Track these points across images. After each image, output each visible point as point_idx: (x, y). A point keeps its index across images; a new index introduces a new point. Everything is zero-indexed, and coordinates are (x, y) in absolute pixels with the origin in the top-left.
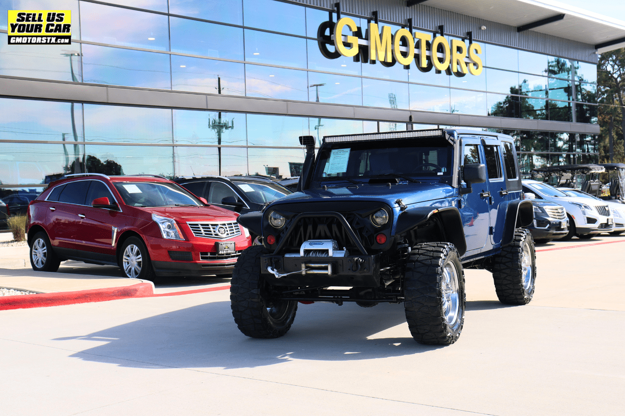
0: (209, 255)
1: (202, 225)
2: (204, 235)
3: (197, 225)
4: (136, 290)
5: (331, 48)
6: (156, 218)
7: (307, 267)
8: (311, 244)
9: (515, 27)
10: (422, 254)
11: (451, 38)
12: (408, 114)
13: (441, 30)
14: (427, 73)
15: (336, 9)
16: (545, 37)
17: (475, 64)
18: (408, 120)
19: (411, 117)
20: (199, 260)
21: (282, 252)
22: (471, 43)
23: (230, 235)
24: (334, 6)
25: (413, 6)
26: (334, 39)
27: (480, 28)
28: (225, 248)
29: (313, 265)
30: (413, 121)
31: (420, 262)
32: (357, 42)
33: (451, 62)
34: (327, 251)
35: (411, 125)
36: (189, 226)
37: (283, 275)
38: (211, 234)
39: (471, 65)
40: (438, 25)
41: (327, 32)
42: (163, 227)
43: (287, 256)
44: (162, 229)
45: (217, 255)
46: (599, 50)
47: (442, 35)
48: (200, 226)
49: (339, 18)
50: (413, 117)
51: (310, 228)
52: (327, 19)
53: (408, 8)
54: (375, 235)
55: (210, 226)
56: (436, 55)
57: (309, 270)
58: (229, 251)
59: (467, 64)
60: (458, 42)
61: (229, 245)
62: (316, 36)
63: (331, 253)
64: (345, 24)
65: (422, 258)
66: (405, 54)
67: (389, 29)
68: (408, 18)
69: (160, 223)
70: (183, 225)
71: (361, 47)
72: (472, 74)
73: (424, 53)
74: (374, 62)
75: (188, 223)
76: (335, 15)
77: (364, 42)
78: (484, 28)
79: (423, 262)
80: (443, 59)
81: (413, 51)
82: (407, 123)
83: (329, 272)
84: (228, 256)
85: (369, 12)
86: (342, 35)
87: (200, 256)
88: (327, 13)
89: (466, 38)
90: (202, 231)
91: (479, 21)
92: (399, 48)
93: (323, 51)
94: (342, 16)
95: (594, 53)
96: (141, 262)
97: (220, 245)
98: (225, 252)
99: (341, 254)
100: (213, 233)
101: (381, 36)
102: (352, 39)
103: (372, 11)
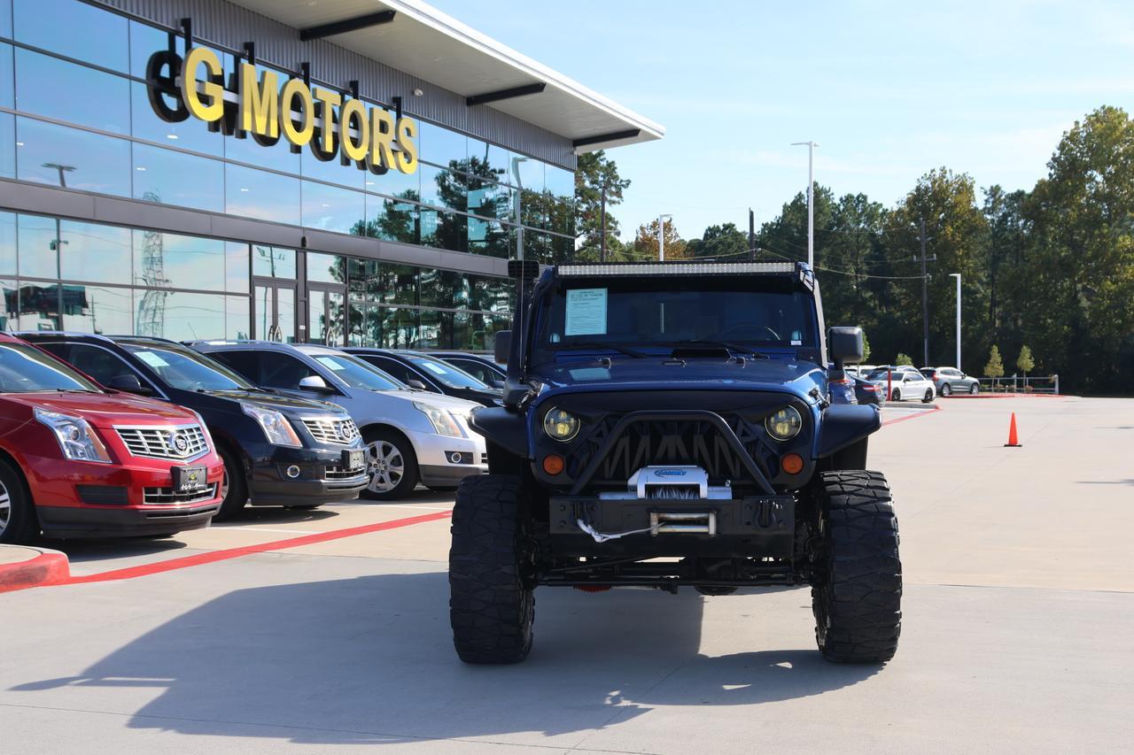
0: (159, 494)
1: (143, 432)
2: (148, 452)
3: (133, 431)
4: (45, 570)
5: (171, 103)
6: (44, 415)
7: (660, 521)
8: (658, 474)
9: (464, 97)
10: (850, 493)
11: (372, 105)
12: (299, 234)
13: (353, 89)
14: (328, 162)
15: (182, 29)
16: (506, 118)
17: (407, 155)
18: (299, 245)
19: (304, 240)
20: (141, 504)
21: (592, 490)
22: (399, 117)
23: (194, 453)
24: (179, 24)
25: (310, 42)
26: (181, 85)
27: (413, 93)
28: (190, 479)
29: (673, 516)
30: (308, 246)
31: (854, 507)
32: (220, 94)
33: (370, 148)
34: (696, 489)
35: (303, 254)
36: (119, 434)
37: (611, 537)
38: (162, 451)
39: (401, 155)
40: (350, 79)
41: (165, 71)
42: (62, 436)
43: (605, 497)
44: (63, 440)
45: (174, 494)
46: (578, 148)
47: (356, 97)
48: (139, 434)
49: (188, 48)
50: (307, 239)
51: (645, 442)
52: (165, 47)
53: (302, 43)
54: (781, 457)
55: (159, 435)
56: (347, 132)
57: (663, 526)
58: (197, 486)
59: (394, 152)
60: (380, 114)
61: (197, 473)
62: (143, 75)
63: (704, 491)
64: (201, 60)
65: (854, 500)
66: (298, 126)
67: (275, 79)
68: (302, 61)
69: (56, 427)
70: (106, 433)
71: (228, 105)
72: (402, 172)
73: (330, 128)
74: (243, 135)
75: (117, 427)
76: (180, 42)
77: (231, 97)
78: (419, 92)
79: (862, 507)
80: (357, 139)
81: (311, 122)
82: (297, 250)
83: (712, 529)
84: (193, 495)
85: (239, 41)
86: (197, 80)
87: (144, 495)
88: (165, 35)
89: (391, 108)
90: (145, 445)
91: (413, 81)
92: (290, 115)
93: (156, 106)
94: (194, 44)
95: (573, 153)
96: (8, 508)
97: (182, 473)
98: (190, 487)
99: (724, 494)
100: (164, 448)
101: (261, 85)
102: (212, 89)
103: (244, 41)
